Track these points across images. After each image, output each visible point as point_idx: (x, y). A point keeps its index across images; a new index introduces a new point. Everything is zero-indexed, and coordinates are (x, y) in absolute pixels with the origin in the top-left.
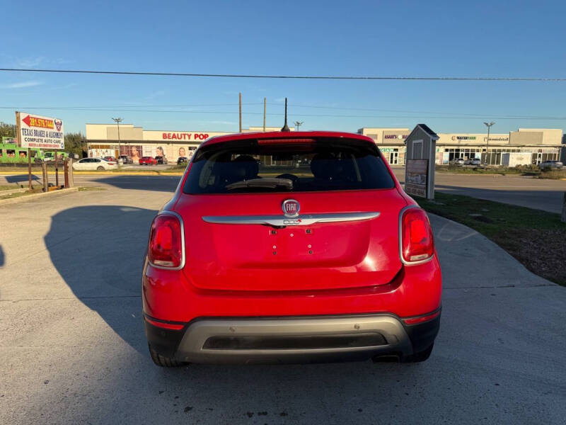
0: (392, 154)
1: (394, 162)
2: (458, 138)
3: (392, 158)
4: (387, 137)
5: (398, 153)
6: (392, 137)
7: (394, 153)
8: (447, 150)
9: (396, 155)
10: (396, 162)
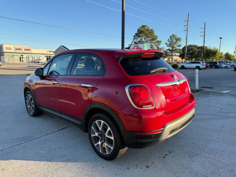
0: (20, 58)
1: (22, 61)
2: (49, 51)
3: (20, 59)
4: (16, 49)
5: (23, 57)
6: (19, 49)
7: (21, 57)
8: (45, 56)
9: (22, 58)
10: (23, 61)
